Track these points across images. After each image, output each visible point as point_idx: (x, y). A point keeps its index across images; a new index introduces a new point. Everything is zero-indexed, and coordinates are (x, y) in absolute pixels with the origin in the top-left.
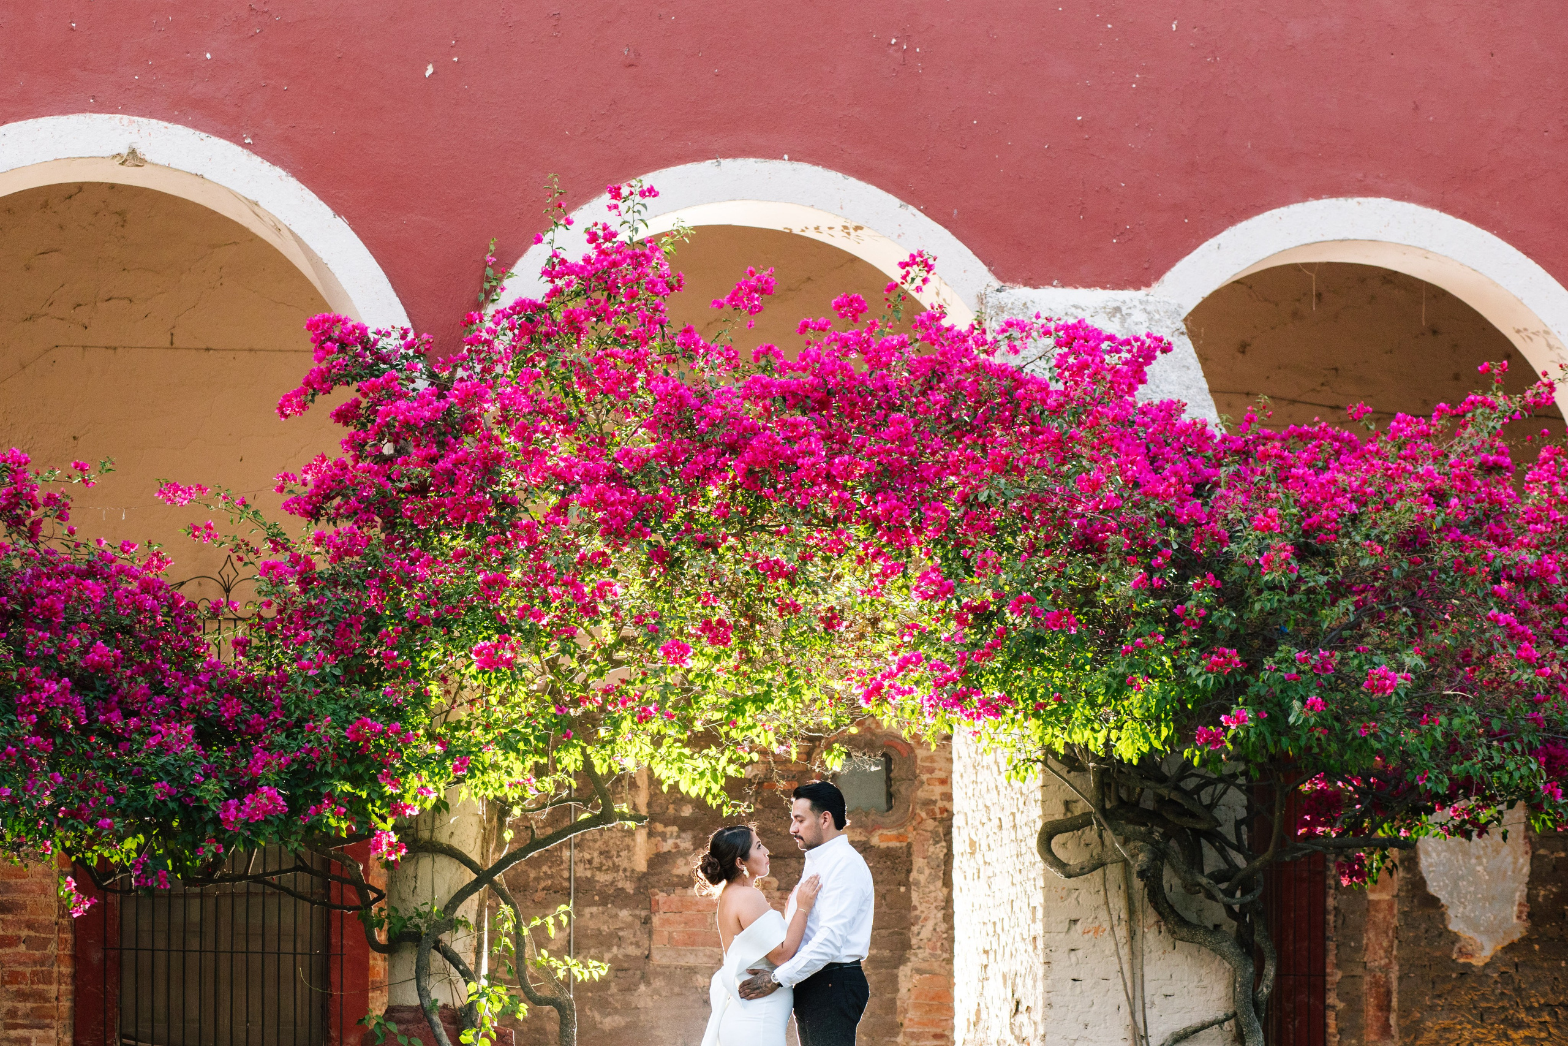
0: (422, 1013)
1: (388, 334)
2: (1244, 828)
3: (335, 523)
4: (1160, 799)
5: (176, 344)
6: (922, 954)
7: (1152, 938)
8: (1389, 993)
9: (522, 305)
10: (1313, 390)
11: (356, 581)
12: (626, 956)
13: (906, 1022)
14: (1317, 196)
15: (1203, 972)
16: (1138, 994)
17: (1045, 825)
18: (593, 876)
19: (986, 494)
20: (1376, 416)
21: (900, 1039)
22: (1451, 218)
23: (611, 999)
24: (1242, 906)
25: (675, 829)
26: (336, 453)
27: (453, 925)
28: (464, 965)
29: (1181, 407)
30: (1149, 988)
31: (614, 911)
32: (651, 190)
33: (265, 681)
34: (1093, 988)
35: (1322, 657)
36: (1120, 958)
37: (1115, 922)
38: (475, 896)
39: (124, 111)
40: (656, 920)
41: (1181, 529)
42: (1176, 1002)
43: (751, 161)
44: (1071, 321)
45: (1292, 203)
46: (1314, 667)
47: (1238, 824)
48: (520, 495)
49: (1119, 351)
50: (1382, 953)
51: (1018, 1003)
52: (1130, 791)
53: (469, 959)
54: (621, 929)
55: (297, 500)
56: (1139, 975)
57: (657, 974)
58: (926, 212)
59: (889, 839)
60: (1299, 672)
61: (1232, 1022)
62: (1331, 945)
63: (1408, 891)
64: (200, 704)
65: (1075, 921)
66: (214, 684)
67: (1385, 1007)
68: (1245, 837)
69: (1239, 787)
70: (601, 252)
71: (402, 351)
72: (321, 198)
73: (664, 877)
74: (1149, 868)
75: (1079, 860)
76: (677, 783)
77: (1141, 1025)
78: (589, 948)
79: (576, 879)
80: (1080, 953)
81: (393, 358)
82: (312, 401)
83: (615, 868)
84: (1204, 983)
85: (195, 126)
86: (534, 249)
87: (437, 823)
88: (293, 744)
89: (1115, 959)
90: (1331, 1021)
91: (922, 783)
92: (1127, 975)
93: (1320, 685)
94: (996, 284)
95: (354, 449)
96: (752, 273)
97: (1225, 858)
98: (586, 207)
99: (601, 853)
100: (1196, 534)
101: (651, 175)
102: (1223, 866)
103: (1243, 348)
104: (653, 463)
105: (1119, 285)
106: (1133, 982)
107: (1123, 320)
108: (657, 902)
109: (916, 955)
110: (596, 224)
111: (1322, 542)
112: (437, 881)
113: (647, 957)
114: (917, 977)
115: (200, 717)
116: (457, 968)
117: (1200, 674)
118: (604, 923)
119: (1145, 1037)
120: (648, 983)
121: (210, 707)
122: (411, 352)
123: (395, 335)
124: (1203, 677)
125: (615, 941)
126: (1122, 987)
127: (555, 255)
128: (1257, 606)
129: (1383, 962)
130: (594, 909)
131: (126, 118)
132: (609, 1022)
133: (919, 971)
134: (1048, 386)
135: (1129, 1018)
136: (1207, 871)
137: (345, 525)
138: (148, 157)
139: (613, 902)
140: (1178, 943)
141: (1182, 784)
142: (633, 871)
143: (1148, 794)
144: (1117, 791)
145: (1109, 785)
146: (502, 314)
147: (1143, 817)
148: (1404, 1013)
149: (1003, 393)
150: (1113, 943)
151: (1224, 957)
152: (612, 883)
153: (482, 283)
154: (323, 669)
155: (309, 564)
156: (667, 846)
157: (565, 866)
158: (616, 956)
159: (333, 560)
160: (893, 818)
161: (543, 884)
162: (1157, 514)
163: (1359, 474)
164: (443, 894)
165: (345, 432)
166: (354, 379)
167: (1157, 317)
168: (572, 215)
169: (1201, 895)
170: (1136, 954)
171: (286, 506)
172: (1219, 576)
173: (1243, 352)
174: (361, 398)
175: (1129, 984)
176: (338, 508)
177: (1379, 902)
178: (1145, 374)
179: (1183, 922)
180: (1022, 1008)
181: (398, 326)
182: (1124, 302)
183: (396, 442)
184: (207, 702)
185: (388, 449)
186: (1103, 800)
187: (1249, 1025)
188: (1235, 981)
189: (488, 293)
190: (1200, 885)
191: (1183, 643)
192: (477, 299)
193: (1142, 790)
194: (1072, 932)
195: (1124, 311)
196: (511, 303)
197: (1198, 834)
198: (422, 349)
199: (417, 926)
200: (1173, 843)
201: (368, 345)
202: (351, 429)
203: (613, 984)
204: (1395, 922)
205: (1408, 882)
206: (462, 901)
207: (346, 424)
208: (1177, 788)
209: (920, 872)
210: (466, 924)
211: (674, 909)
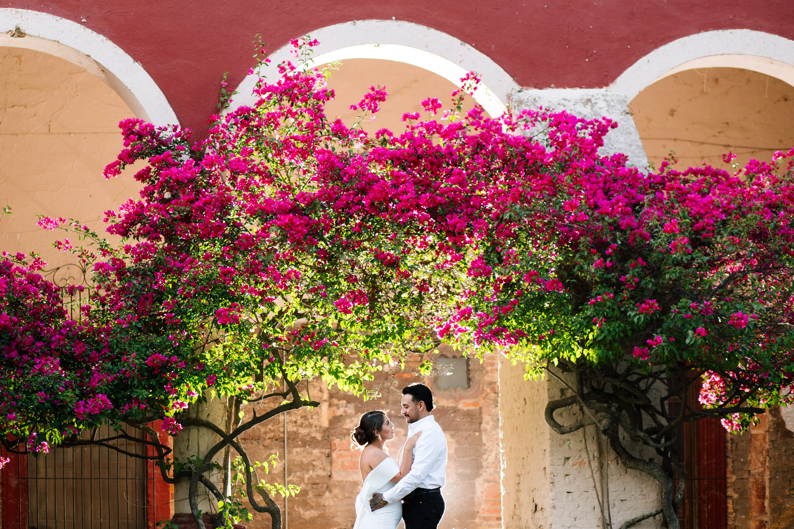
0: (193, 518)
1: (166, 129)
2: (666, 402)
3: (138, 239)
4: (615, 388)
5: (52, 131)
6: (489, 471)
7: (613, 468)
8: (764, 488)
9: (243, 110)
10: (714, 136)
11: (149, 273)
12: (318, 476)
13: (481, 511)
14: (706, 30)
15: (643, 486)
16: (605, 500)
17: (549, 403)
18: (298, 430)
19: (508, 215)
20: (751, 150)
21: (477, 521)
22: (786, 39)
23: (309, 501)
24: (665, 448)
25: (344, 402)
26: (137, 198)
27: (210, 467)
28: (217, 490)
29: (625, 158)
30: (612, 496)
31: (310, 450)
32: (315, 41)
33: (100, 331)
34: (579, 497)
35: (705, 305)
36: (594, 480)
37: (591, 458)
38: (223, 450)
39: (13, 6)
40: (334, 455)
41: (623, 232)
42: (628, 504)
43: (374, 21)
44: (558, 111)
45: (691, 34)
46: (701, 311)
47: (662, 400)
48: (243, 221)
49: (586, 128)
50: (759, 465)
51: (536, 506)
52: (599, 383)
53: (219, 487)
54: (314, 460)
55: (116, 226)
56: (605, 489)
57: (335, 486)
58: (476, 47)
59: (468, 405)
60: (693, 314)
61: (661, 515)
62: (729, 461)
63: (774, 428)
64: (62, 346)
65: (568, 458)
66: (70, 334)
67: (761, 496)
68: (667, 407)
69: (661, 380)
70: (287, 78)
71: (174, 138)
72: (126, 52)
73: (339, 430)
74: (609, 428)
75: (569, 423)
76: (336, 384)
77: (607, 518)
78: (296, 472)
79: (288, 432)
80: (571, 477)
81: (169, 143)
82: (124, 168)
83: (310, 425)
84: (644, 493)
85: (54, 13)
86: (249, 78)
87: (200, 409)
88: (115, 368)
89: (591, 480)
90: (730, 505)
91: (487, 372)
92: (599, 489)
93: (705, 322)
94: (518, 88)
95: (147, 196)
96: (373, 89)
97: (655, 420)
98: (278, 51)
99: (302, 417)
100: (631, 234)
101: (316, 32)
102: (654, 425)
103: (672, 113)
104: (317, 201)
105: (590, 86)
106: (603, 493)
107: (592, 106)
108: (335, 445)
109: (485, 472)
110: (284, 62)
111: (705, 237)
112: (201, 442)
113: (330, 476)
114: (486, 485)
115: (62, 354)
116: (213, 492)
117: (635, 315)
118: (305, 457)
119: (610, 525)
120: (330, 491)
121: (68, 348)
122: (179, 139)
123: (170, 129)
124: (638, 317)
125: (311, 467)
126: (596, 496)
127: (261, 81)
128: (667, 276)
129: (760, 470)
130: (298, 449)
131: (14, 10)
132: (309, 514)
133: (488, 481)
134: (544, 150)
135: (600, 514)
136: (645, 427)
137: (143, 240)
138: (27, 32)
139: (309, 445)
140: (628, 470)
141: (629, 378)
142: (321, 427)
143: (609, 384)
144: (591, 382)
145: (586, 380)
146: (230, 116)
147: (606, 398)
148: (773, 499)
149: (519, 154)
150: (590, 471)
151: (655, 478)
152: (309, 434)
153: (219, 97)
154: (131, 324)
155: (122, 264)
156: (340, 412)
157: (281, 424)
158: (312, 476)
159: (136, 262)
160: (471, 393)
161: (269, 435)
162: (609, 224)
163: (728, 196)
164: (204, 450)
165: (142, 186)
166: (146, 155)
167: (612, 104)
168: (270, 57)
169: (641, 442)
170: (604, 478)
171: (109, 230)
172: (645, 259)
173: (672, 115)
174: (151, 167)
175: (600, 494)
176: (139, 230)
177: (757, 435)
178: (602, 140)
179: (631, 458)
180: (539, 508)
181: (171, 124)
182: (593, 96)
183: (171, 191)
184: (65, 345)
185: (167, 195)
186: (582, 389)
187: (670, 517)
188: (662, 491)
189: (223, 103)
190: (639, 436)
191: (625, 298)
192: (216, 107)
193: (605, 383)
194: (566, 465)
195: (593, 101)
196: (236, 109)
197: (639, 407)
198: (185, 137)
199: (190, 468)
200: (624, 412)
201: (154, 136)
202: (146, 185)
203: (310, 492)
204: (767, 446)
205: (775, 423)
206: (215, 453)
207: (143, 181)
208: (626, 381)
209: (487, 423)
210: (218, 466)
211: (344, 448)
